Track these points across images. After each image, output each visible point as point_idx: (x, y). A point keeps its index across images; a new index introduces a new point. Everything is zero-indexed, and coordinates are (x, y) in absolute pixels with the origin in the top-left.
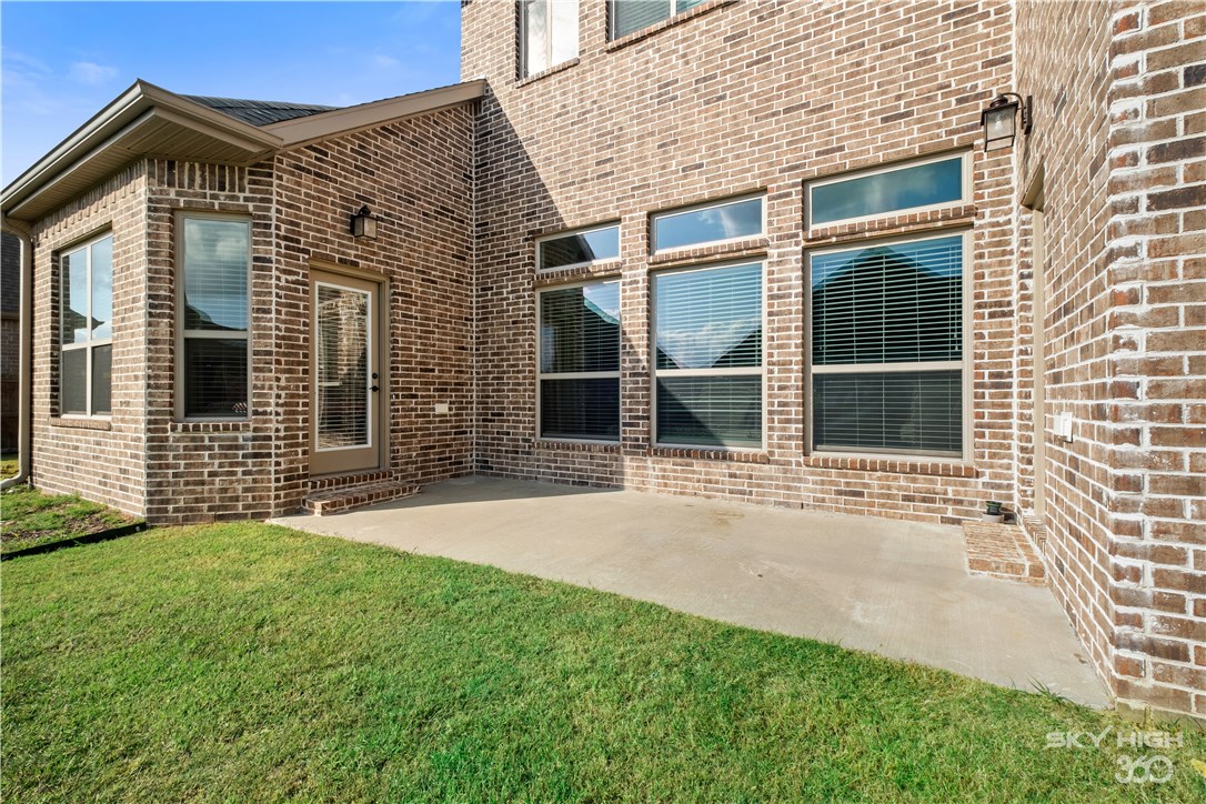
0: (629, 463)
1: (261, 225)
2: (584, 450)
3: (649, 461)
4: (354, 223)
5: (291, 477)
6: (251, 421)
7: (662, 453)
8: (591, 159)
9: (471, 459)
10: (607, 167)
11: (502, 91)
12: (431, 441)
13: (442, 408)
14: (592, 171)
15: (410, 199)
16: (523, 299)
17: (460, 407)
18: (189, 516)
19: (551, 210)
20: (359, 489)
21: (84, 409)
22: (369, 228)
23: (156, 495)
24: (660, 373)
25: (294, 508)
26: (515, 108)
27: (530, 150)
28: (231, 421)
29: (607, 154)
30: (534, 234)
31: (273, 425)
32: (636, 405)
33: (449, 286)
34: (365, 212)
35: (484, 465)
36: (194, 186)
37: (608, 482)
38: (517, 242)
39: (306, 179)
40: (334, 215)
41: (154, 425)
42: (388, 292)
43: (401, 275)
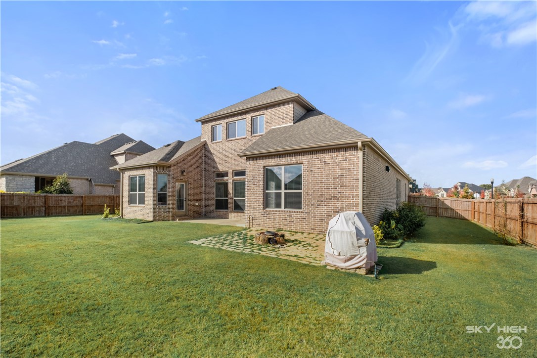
0: (230, 214)
1: (169, 175)
2: (222, 212)
3: (232, 213)
4: (182, 173)
5: (173, 215)
6: (168, 206)
7: (234, 212)
8: (224, 159)
9: (203, 214)
10: (226, 161)
11: (209, 143)
12: (195, 210)
13: (197, 204)
14: (224, 162)
15: (191, 166)
16: (212, 183)
17: (201, 204)
18: (159, 220)
19: (217, 167)
20: (183, 217)
21: (136, 204)
22: (185, 174)
23: (154, 217)
24: (235, 198)
25: (174, 219)
26: (212, 147)
27: (214, 156)
28: (165, 206)
29: (226, 159)
30: (214, 171)
31: (171, 207)
32: (231, 204)
33: (198, 181)
34: (184, 171)
35: (205, 215)
36: (160, 170)
37: (226, 217)
38: (211, 173)
39: (175, 167)
40: (179, 172)
41: (154, 206)
42: (187, 183)
43: (190, 180)
